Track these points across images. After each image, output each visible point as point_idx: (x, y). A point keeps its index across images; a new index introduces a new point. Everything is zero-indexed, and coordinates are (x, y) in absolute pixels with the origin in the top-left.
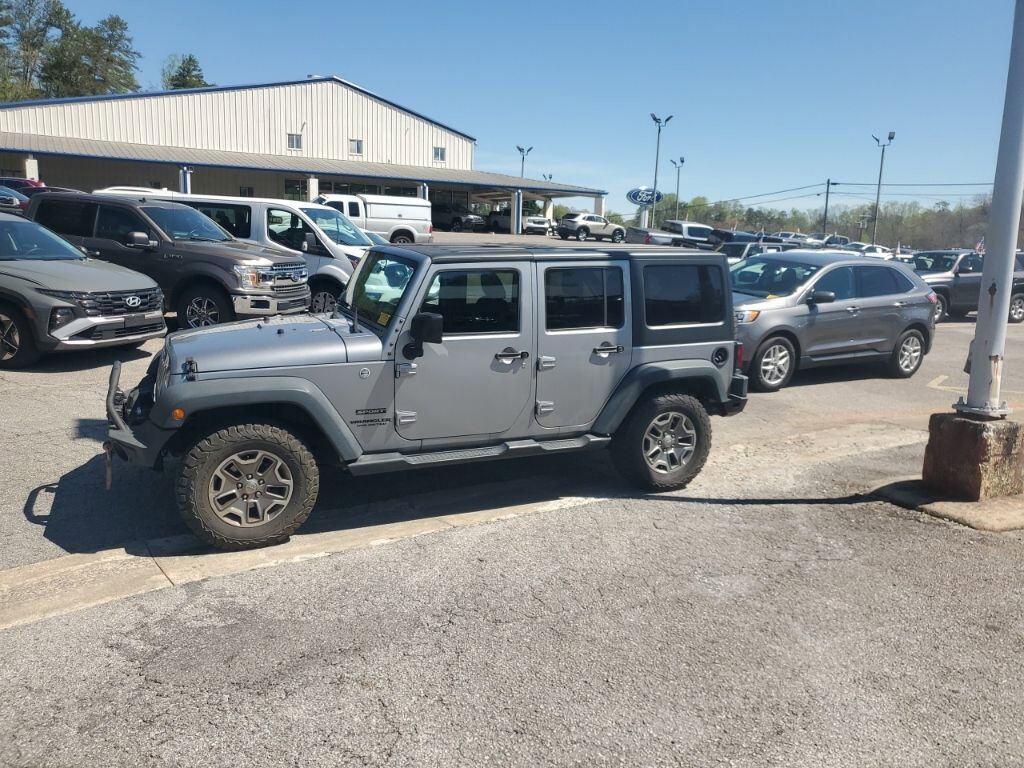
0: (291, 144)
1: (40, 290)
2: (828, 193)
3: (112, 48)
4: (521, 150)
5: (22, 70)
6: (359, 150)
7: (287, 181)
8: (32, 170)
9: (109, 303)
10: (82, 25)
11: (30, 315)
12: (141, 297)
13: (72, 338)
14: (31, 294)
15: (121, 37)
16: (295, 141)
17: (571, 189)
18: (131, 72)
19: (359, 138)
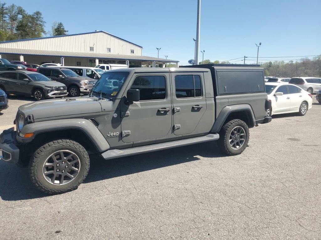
0: (91, 50)
1: (45, 86)
2: (245, 60)
3: (37, 21)
4: (158, 49)
5: (10, 27)
6: (110, 51)
7: (90, 60)
8: (22, 59)
9: (58, 89)
10: (28, 14)
11: (44, 91)
12: (63, 88)
13: (51, 95)
14: (44, 87)
15: (40, 17)
16: (92, 49)
17: (169, 61)
18: (43, 27)
19: (110, 48)
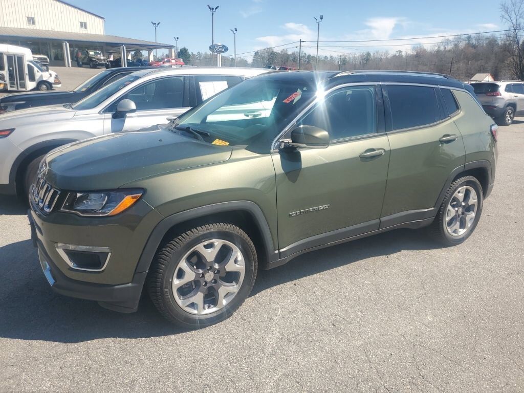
2: (300, 46)
6: (33, 23)
17: (159, 45)
19: (33, 16)
